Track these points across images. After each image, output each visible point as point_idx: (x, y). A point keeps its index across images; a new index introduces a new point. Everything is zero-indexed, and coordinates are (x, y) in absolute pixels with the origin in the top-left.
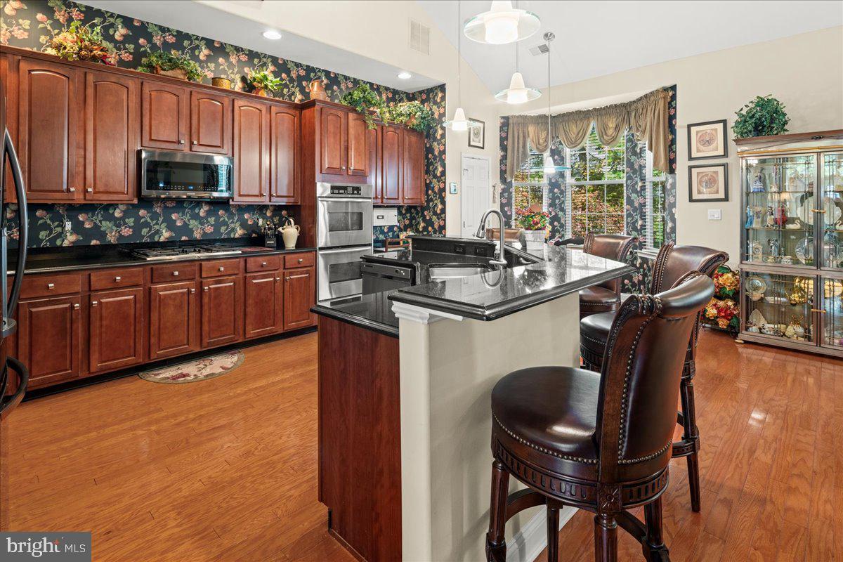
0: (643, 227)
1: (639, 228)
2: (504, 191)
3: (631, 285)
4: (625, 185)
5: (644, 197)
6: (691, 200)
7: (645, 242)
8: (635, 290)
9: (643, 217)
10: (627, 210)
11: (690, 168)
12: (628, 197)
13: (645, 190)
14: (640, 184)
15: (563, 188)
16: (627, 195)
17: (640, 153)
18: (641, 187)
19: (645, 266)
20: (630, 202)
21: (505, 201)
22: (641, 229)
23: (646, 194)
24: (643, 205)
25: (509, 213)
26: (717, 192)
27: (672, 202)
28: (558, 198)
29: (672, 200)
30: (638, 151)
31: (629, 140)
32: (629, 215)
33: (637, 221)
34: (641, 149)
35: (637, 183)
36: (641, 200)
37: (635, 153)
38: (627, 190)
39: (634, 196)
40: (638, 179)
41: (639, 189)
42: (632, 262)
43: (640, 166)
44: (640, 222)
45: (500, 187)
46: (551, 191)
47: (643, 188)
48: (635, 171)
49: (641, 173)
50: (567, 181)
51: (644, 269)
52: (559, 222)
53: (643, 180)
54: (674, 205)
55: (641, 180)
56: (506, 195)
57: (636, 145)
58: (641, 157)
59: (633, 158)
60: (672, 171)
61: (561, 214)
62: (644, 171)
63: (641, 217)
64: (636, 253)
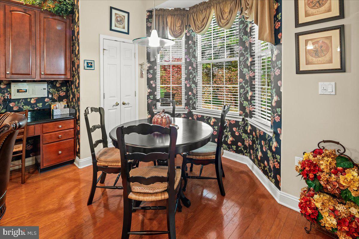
0: (253, 97)
1: (249, 98)
2: (150, 68)
3: (243, 148)
4: (238, 61)
5: (254, 71)
6: (298, 72)
7: (254, 111)
8: (246, 152)
9: (253, 89)
10: (240, 83)
11: (297, 35)
12: (241, 72)
13: (254, 64)
14: (250, 60)
15: (194, 66)
16: (240, 70)
17: (250, 32)
18: (251, 62)
19: (254, 133)
20: (243, 76)
21: (150, 76)
22: (251, 99)
23: (256, 68)
24: (253, 78)
25: (154, 86)
26: (331, 61)
27: (277, 74)
28: (191, 73)
29: (277, 72)
30: (249, 31)
31: (242, 22)
32: (242, 87)
33: (247, 92)
34: (250, 28)
35: (247, 59)
36: (251, 74)
37: (246, 33)
38: (240, 66)
39: (245, 70)
40: (248, 56)
41: (249, 64)
42: (244, 127)
43: (250, 43)
44: (250, 94)
45: (147, 65)
46: (187, 68)
47: (253, 63)
48: (246, 49)
49: (251, 50)
50: (198, 60)
51: (253, 137)
52: (192, 92)
53: (252, 56)
54: (279, 77)
55: (251, 56)
56: (151, 71)
57: (247, 26)
58: (251, 35)
59: (245, 37)
60: (277, 42)
61: (193, 86)
62: (253, 48)
63: (251, 89)
64: (247, 120)
